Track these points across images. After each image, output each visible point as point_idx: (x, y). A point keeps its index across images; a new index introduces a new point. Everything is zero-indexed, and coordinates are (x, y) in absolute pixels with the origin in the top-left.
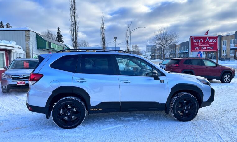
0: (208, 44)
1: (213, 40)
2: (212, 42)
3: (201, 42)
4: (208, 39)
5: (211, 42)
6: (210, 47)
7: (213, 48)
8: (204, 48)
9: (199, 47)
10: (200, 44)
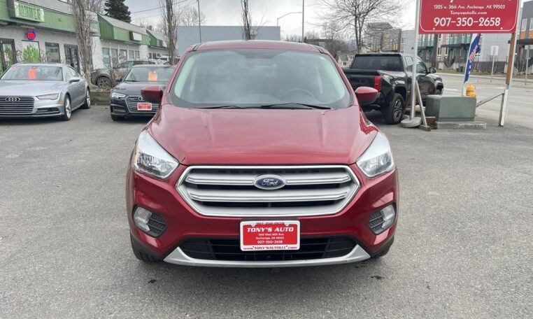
0: (481, 8)
2: (498, 2)
6: (489, 20)
7: (499, 22)
8: (466, 20)
9: (450, 19)
10: (455, 7)
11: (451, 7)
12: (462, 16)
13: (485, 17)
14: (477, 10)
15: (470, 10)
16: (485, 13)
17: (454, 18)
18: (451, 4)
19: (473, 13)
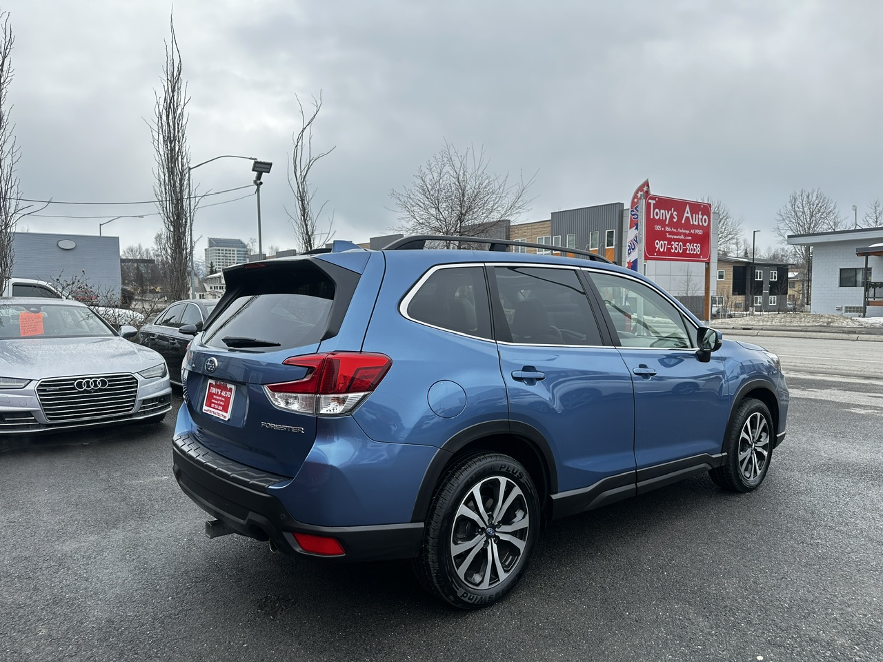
0: (688, 232)
1: (700, 217)
2: (698, 227)
3: (671, 224)
4: (687, 214)
5: (695, 223)
6: (693, 246)
7: (699, 249)
8: (678, 245)
9: (666, 242)
10: (669, 230)
11: (668, 229)
12: (675, 240)
13: (691, 242)
14: (685, 235)
15: (680, 234)
16: (690, 238)
17: (670, 241)
18: (667, 225)
19: (682, 237)
